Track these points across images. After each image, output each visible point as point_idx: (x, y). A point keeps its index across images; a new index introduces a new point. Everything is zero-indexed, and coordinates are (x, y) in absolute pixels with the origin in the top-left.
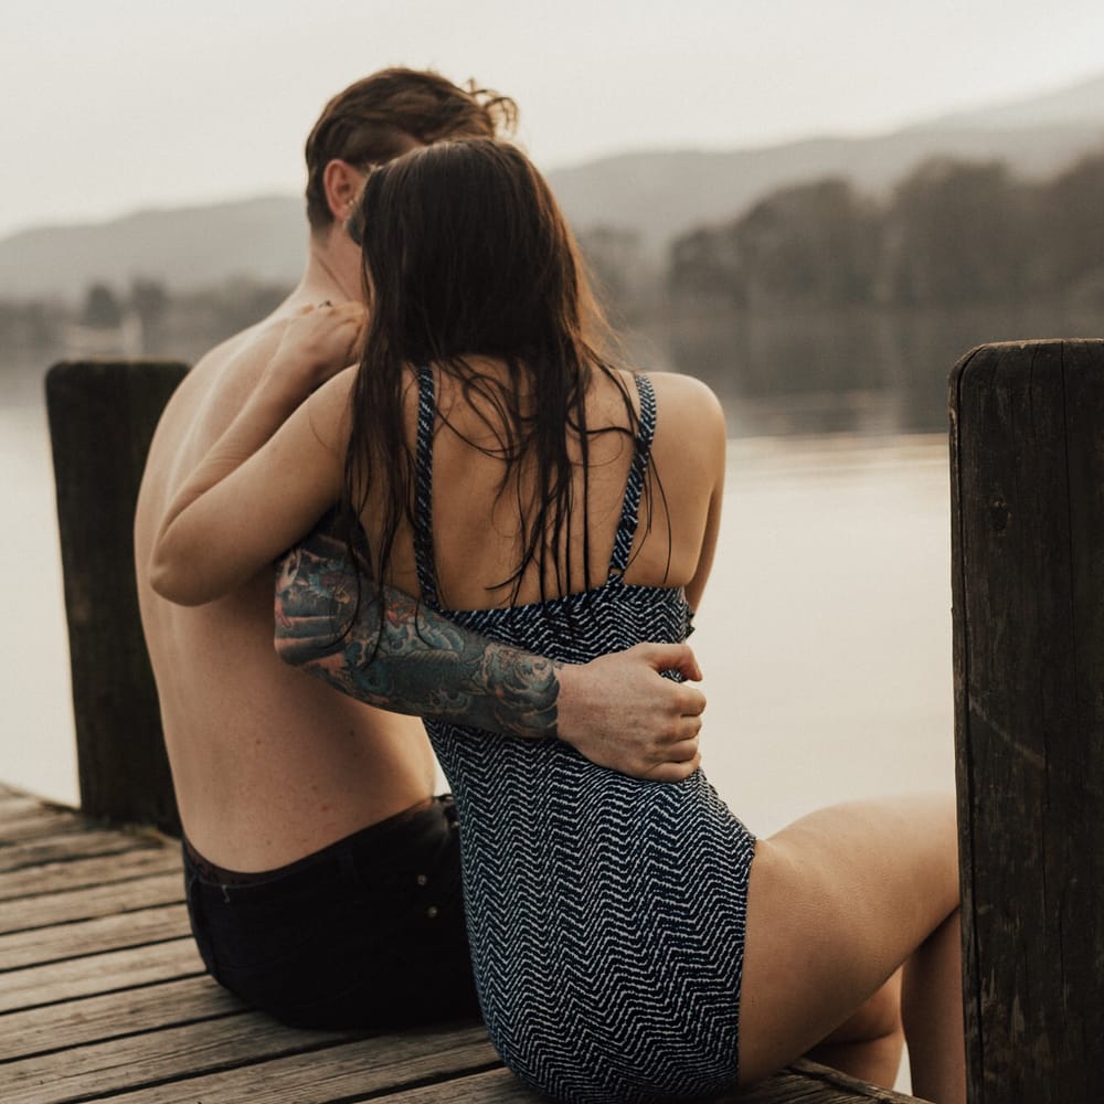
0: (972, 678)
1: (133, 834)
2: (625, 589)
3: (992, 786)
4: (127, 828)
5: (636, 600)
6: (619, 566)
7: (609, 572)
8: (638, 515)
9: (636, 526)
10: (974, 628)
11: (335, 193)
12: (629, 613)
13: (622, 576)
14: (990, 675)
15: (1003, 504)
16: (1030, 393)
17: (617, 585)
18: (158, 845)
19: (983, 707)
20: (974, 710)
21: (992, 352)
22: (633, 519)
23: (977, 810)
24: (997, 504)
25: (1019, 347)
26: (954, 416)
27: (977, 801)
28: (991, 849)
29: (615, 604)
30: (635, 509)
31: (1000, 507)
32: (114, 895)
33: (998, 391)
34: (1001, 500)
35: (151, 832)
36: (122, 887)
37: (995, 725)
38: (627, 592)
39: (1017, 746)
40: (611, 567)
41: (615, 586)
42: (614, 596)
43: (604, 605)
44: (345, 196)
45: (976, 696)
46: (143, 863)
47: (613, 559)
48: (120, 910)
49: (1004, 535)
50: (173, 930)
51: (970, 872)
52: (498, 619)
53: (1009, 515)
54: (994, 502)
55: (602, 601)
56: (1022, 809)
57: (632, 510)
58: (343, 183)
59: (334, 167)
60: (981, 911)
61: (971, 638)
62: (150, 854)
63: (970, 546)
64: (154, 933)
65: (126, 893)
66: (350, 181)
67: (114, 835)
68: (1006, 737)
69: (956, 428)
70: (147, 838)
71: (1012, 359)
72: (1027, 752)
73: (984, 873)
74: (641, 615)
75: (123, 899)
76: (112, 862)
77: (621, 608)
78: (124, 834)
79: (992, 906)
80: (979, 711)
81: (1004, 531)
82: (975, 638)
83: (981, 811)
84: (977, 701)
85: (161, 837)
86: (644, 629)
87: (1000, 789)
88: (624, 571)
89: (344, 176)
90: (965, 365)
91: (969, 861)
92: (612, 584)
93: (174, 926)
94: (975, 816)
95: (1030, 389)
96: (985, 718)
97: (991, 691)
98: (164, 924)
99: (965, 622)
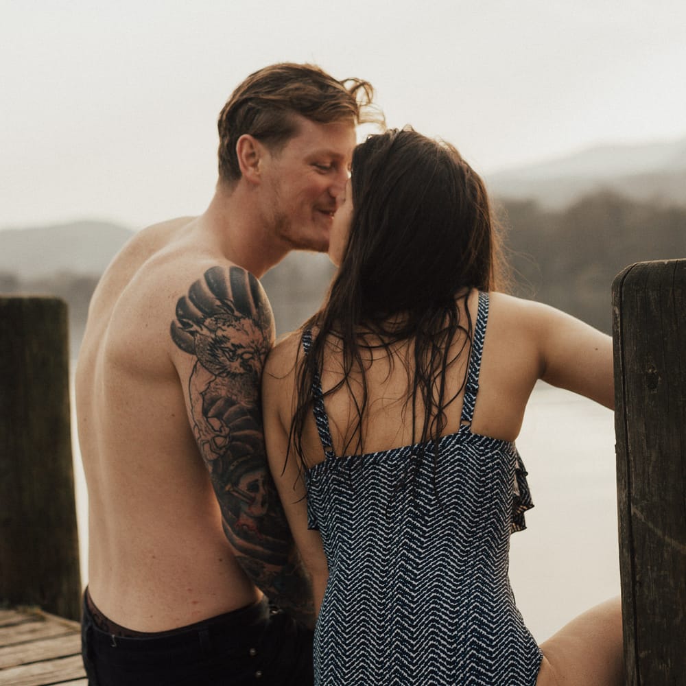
0: (633, 492)
1: (24, 612)
2: (472, 436)
3: (649, 567)
4: (21, 608)
5: (480, 446)
6: (467, 420)
7: (461, 424)
8: (479, 383)
9: (477, 390)
10: (634, 458)
11: (244, 159)
12: (474, 455)
13: (470, 426)
14: (647, 490)
15: (655, 371)
16: (673, 293)
17: (466, 432)
18: (42, 619)
19: (642, 511)
20: (635, 513)
21: (645, 267)
22: (475, 386)
23: (638, 584)
24: (650, 371)
25: (664, 263)
26: (617, 312)
27: (637, 578)
28: (649, 611)
29: (464, 446)
30: (476, 379)
31: (653, 374)
32: (15, 653)
33: (650, 294)
34: (654, 368)
35: (37, 610)
36: (19, 648)
37: (651, 525)
38: (473, 439)
39: (667, 539)
40: (462, 420)
41: (465, 432)
42: (464, 440)
43: (457, 446)
44: (252, 161)
45: (636, 504)
46: (33, 631)
47: (462, 414)
48: (20, 663)
49: (656, 392)
50: (57, 676)
51: (633, 628)
52: (382, 458)
53: (660, 379)
54: (648, 370)
55: (456, 443)
56: (672, 583)
57: (474, 380)
58: (250, 151)
59: (244, 140)
60: (642, 655)
61: (632, 464)
62: (38, 625)
63: (630, 400)
64: (45, 679)
65: (22, 651)
66: (255, 150)
67: (12, 613)
68: (659, 533)
69: (619, 319)
70: (34, 615)
71: (659, 271)
72: (674, 543)
73: (644, 629)
74: (483, 458)
75: (21, 656)
76: (11, 631)
77: (468, 449)
78: (18, 612)
79: (650, 652)
80: (639, 514)
81: (656, 390)
82: (635, 464)
83: (641, 584)
84: (637, 508)
85: (44, 614)
86: (484, 468)
87: (655, 568)
88: (471, 422)
89: (251, 146)
90: (625, 277)
91: (632, 621)
92: (463, 431)
93: (57, 673)
94: (637, 589)
95: (673, 290)
96: (643, 520)
97: (648, 501)
98: (51, 673)
99: (628, 453)
